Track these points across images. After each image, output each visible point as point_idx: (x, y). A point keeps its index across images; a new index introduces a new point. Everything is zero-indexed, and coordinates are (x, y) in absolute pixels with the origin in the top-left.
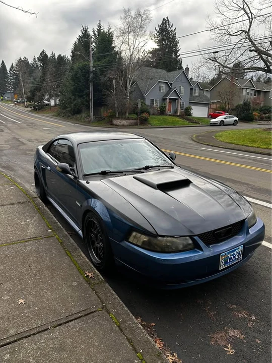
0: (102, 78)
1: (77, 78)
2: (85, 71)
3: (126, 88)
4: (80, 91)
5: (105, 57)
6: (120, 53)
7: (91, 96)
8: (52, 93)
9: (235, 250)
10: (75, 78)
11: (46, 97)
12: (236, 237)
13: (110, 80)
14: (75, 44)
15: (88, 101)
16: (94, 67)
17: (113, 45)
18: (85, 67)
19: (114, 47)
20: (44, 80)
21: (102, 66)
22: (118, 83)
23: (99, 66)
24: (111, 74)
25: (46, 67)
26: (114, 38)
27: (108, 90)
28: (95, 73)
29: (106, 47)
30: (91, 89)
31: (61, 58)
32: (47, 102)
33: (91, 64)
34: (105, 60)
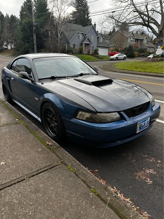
0: (42, 29)
1: (25, 30)
2: (30, 25)
3: (57, 36)
4: (27, 39)
5: (43, 16)
6: (53, 14)
7: (35, 42)
8: (9, 40)
9: (146, 120)
10: (23, 30)
11: (5, 44)
12: (145, 112)
13: (47, 31)
14: (22, 7)
15: (33, 45)
16: (36, 22)
17: (47, 8)
18: (30, 22)
19: (48, 9)
20: (2, 32)
21: (41, 22)
22: (52, 33)
23: (39, 22)
24: (47, 27)
25: (3, 23)
26: (48, 3)
27: (46, 38)
28: (36, 26)
29: (43, 9)
30: (35, 37)
31: (13, 17)
32: (5, 47)
33: (34, 20)
34: (43, 18)
